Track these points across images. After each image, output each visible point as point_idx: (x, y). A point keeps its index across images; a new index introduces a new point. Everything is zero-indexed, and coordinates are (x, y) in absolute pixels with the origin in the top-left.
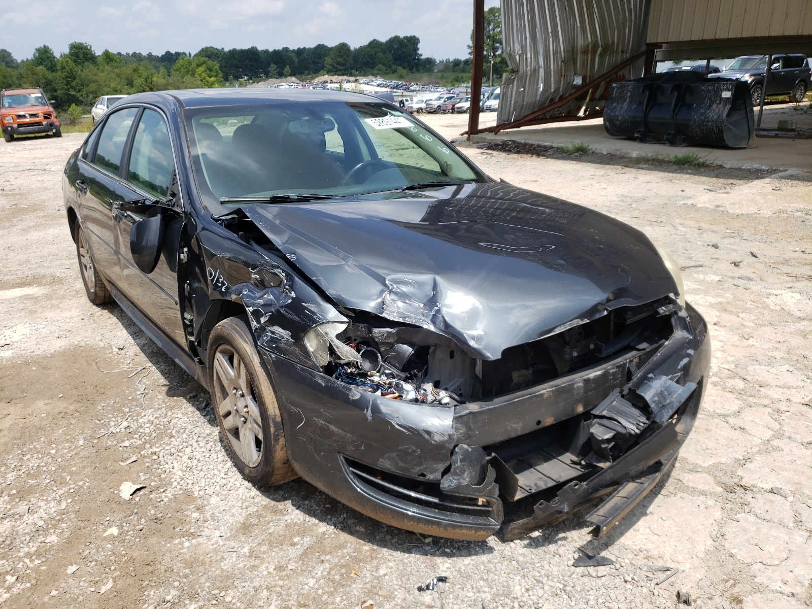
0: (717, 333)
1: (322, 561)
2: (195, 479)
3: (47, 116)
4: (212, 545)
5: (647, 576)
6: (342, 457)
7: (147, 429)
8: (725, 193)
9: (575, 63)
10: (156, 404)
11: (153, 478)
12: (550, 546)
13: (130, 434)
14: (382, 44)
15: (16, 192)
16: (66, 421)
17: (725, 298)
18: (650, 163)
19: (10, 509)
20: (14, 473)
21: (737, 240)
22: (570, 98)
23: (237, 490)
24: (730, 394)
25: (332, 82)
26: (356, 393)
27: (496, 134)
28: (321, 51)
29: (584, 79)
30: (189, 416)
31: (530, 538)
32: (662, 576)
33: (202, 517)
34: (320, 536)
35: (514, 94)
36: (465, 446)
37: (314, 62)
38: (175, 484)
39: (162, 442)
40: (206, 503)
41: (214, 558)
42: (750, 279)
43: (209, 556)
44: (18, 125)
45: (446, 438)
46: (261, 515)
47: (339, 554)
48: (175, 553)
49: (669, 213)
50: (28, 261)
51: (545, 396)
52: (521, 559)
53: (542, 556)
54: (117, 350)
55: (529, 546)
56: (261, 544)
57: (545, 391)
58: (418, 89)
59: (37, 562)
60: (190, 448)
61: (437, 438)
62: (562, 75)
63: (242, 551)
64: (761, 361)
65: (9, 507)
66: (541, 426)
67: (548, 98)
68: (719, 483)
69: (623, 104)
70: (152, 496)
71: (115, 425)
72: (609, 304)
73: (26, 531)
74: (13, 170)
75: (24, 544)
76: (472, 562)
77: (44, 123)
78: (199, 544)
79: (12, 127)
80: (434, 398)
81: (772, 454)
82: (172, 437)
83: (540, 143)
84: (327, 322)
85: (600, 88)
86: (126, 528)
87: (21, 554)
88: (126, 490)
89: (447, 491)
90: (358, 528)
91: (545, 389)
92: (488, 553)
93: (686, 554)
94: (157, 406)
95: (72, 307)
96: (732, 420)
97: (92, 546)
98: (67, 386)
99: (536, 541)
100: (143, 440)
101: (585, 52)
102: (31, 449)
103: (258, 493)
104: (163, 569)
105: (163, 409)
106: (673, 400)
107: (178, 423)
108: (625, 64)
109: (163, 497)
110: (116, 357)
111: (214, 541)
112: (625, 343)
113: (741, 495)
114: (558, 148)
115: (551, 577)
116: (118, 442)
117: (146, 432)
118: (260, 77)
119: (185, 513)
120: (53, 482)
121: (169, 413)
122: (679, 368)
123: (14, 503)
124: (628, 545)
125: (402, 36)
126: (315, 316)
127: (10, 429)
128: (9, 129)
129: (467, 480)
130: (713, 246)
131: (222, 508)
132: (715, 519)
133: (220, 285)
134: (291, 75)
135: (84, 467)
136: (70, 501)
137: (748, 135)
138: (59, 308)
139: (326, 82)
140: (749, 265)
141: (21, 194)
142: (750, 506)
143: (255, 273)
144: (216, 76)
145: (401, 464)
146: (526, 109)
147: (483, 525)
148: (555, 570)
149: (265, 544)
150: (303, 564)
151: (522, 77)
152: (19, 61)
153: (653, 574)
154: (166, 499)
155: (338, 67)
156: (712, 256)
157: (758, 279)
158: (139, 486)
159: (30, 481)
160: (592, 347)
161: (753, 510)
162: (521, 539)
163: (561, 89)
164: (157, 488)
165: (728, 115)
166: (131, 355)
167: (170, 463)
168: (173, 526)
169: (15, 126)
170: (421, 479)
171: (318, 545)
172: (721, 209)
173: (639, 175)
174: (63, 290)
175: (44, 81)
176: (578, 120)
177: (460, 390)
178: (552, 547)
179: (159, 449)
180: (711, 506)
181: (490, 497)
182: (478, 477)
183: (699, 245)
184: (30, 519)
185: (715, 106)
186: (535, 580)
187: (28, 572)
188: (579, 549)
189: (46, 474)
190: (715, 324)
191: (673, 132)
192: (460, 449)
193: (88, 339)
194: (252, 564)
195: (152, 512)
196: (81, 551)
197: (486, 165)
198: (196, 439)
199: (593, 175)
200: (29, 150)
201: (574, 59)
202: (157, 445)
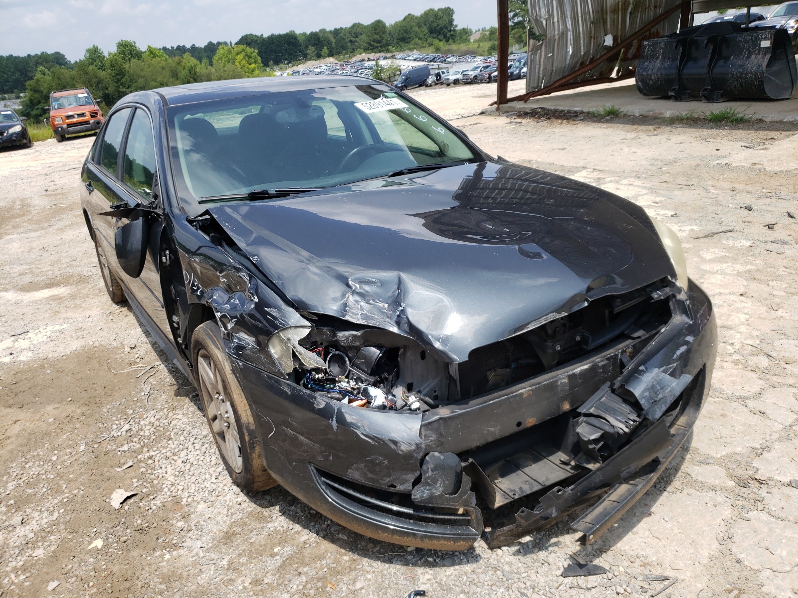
0: (743, 304)
1: (300, 573)
2: (185, 485)
3: (94, 115)
4: (192, 557)
5: (642, 587)
6: (312, 468)
7: (147, 432)
8: (763, 149)
9: (605, 22)
10: (159, 404)
11: (145, 484)
12: (540, 552)
13: (130, 437)
14: (417, 18)
15: (58, 192)
16: (72, 426)
17: (755, 265)
18: (685, 122)
19: (6, 521)
20: (15, 483)
21: (774, 200)
22: (602, 59)
23: (225, 496)
24: (753, 373)
25: (369, 60)
26: (321, 401)
27: (526, 102)
28: (356, 30)
29: (615, 39)
30: (189, 416)
31: (520, 543)
32: (658, 586)
33: (186, 526)
34: (301, 545)
35: (542, 60)
36: (436, 454)
37: (351, 41)
38: (166, 490)
39: (160, 445)
40: (192, 510)
41: (191, 571)
42: (784, 243)
43: (187, 569)
44: (68, 125)
45: (413, 447)
46: (245, 523)
47: (317, 565)
48: (154, 567)
49: (701, 175)
50: (58, 261)
51: (524, 396)
52: (507, 568)
53: (529, 564)
54: (129, 349)
55: (518, 552)
56: (241, 554)
57: (523, 391)
58: (454, 60)
59: (22, 577)
60: (185, 451)
61: (404, 448)
62: (591, 37)
63: (221, 563)
64: (790, 334)
65: (4, 518)
66: (521, 428)
67: (578, 62)
68: (731, 476)
69: (655, 62)
70: (141, 504)
71: (117, 428)
72: (590, 293)
73: (17, 544)
74: (60, 170)
75: (13, 558)
76: (455, 573)
77: (91, 122)
78: (180, 556)
79: (62, 128)
80: (404, 403)
81: (794, 441)
82: (170, 439)
83: (571, 109)
84: (290, 328)
85: (633, 47)
86: (110, 540)
87: (8, 569)
88: (117, 498)
89: (419, 502)
90: (340, 536)
91: (524, 389)
92: (472, 562)
93: (688, 560)
94: (160, 407)
95: (93, 306)
96: (751, 403)
97: (75, 560)
98: (77, 389)
99: (525, 547)
100: (142, 443)
101: (615, 11)
102: (34, 456)
103: (245, 498)
104: (140, 584)
105: (165, 410)
106: (666, 394)
107: (178, 424)
108: (658, 20)
109: (152, 505)
110: (127, 357)
111: (194, 553)
112: (617, 332)
113: (756, 490)
114: (588, 113)
115: (536, 589)
116: (117, 446)
117: (146, 435)
118: (300, 60)
119: (171, 522)
120: (49, 492)
121: (171, 414)
122: (674, 358)
123: (10, 514)
124: (625, 550)
125: (436, 9)
126: (277, 322)
127: (18, 435)
128: (60, 129)
129: (440, 489)
130: (746, 208)
131: (207, 516)
132: (723, 518)
133: (195, 288)
134: (329, 56)
135: (81, 474)
136: (62, 511)
137: (791, 85)
138: (81, 307)
139: (363, 60)
140: (785, 227)
141: (62, 194)
142: (764, 502)
143: (223, 277)
144: (255, 62)
145: (370, 475)
146: (555, 74)
147: (463, 535)
148: (542, 580)
149: (245, 555)
150: (279, 576)
151: (550, 42)
152: (73, 62)
153: (649, 584)
154: (154, 508)
155: (375, 44)
156: (744, 220)
157: (793, 242)
158: (129, 494)
159: (27, 490)
160: (578, 338)
161: (767, 507)
162: (509, 545)
163: (591, 52)
164: (148, 496)
165: (768, 66)
166: (142, 354)
167: (163, 468)
168: (156, 537)
169: (65, 126)
170: (392, 490)
171: (297, 556)
172: (758, 167)
173: (671, 136)
174: (87, 289)
175: (96, 80)
176: (611, 82)
177: (435, 391)
178: (542, 554)
179: (155, 453)
180: (720, 503)
181: (467, 506)
182: (453, 486)
183: (731, 208)
184: (22, 531)
185: (753, 57)
186: (520, 592)
187: (12, 588)
188: (570, 555)
189: (44, 482)
190: (741, 295)
191: (710, 88)
192: (431, 458)
193: (103, 339)
194: (229, 577)
195: (138, 522)
196: (64, 566)
197: (515, 135)
198: (192, 441)
199: (624, 139)
200: (77, 148)
201: (603, 19)
202: (155, 449)
